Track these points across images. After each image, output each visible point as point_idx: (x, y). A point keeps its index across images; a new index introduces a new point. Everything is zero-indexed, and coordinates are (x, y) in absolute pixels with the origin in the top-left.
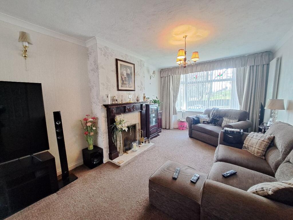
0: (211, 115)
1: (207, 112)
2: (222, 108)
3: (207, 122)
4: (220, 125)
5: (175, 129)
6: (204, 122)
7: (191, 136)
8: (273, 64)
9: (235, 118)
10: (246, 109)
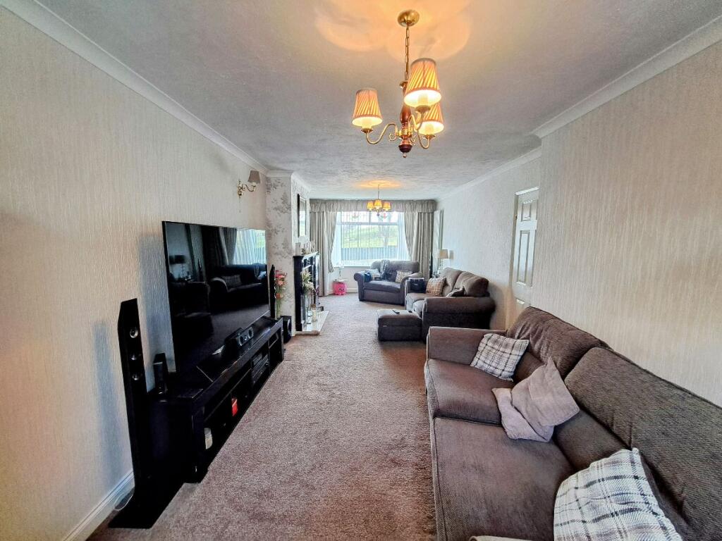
0: (382, 267)
1: (377, 266)
2: (395, 259)
3: (380, 278)
4: (394, 280)
5: (330, 295)
6: (375, 278)
7: (362, 299)
8: (437, 214)
9: (409, 270)
10: (416, 259)
